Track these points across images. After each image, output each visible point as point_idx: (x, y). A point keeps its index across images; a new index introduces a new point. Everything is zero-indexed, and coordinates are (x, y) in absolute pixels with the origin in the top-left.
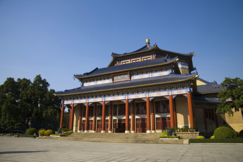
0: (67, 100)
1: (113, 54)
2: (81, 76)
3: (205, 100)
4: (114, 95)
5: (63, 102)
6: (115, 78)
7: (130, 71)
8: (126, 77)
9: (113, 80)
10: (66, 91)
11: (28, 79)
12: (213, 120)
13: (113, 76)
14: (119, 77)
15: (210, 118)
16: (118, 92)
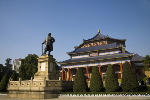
0: (65, 66)
1: (84, 40)
2: (70, 53)
3: (135, 65)
4: (92, 63)
5: (63, 67)
6: (90, 54)
7: (98, 51)
8: (96, 54)
9: (89, 55)
10: (64, 61)
11: (36, 55)
12: (139, 74)
13: (89, 53)
14: (92, 54)
15: (138, 73)
16: (94, 62)
